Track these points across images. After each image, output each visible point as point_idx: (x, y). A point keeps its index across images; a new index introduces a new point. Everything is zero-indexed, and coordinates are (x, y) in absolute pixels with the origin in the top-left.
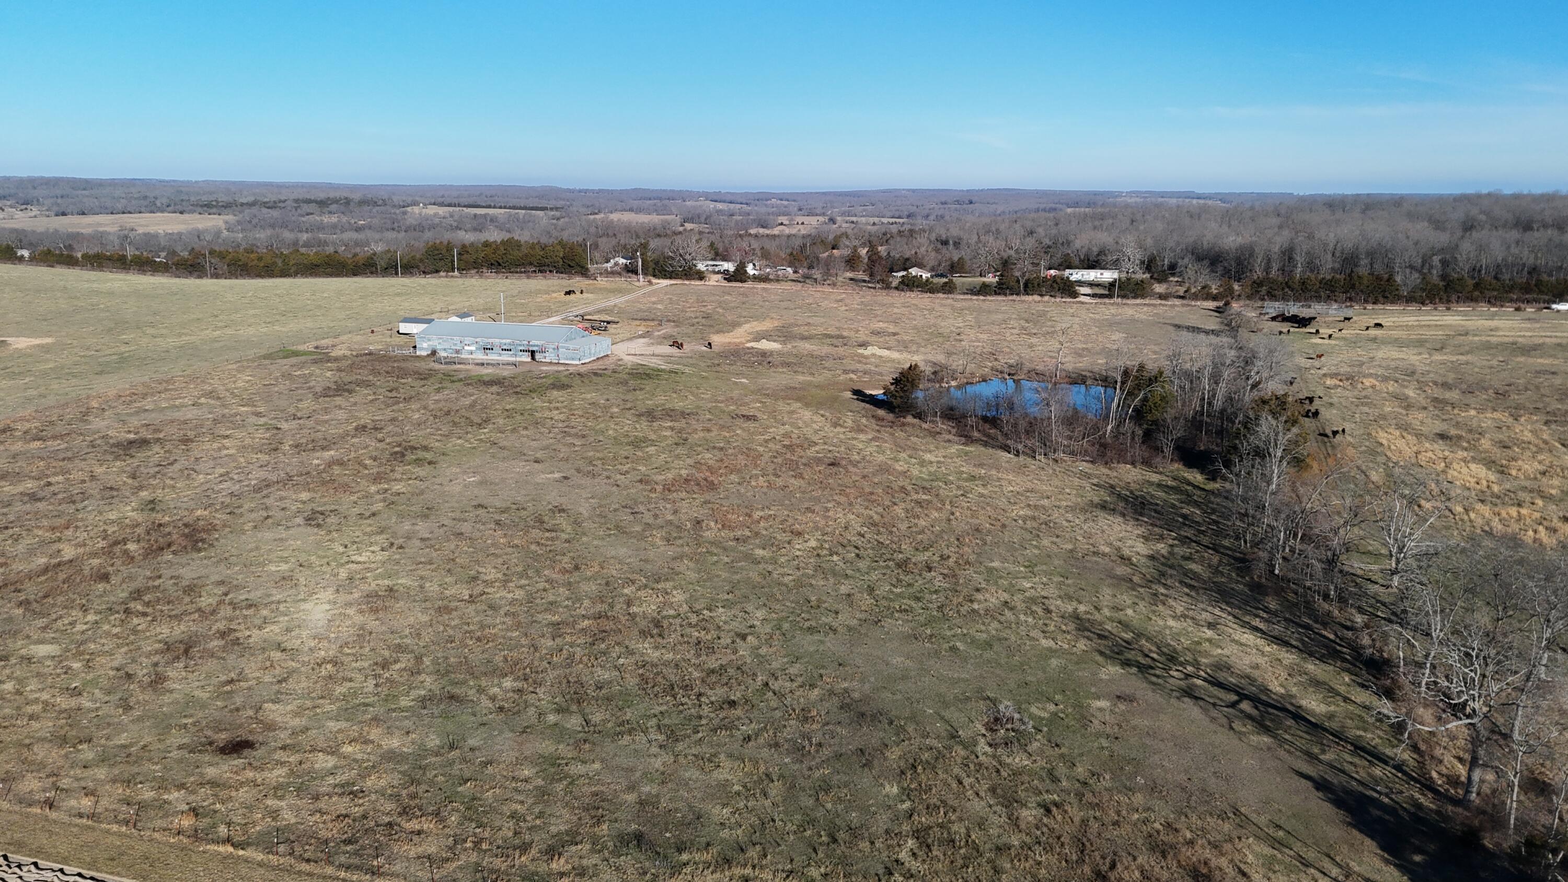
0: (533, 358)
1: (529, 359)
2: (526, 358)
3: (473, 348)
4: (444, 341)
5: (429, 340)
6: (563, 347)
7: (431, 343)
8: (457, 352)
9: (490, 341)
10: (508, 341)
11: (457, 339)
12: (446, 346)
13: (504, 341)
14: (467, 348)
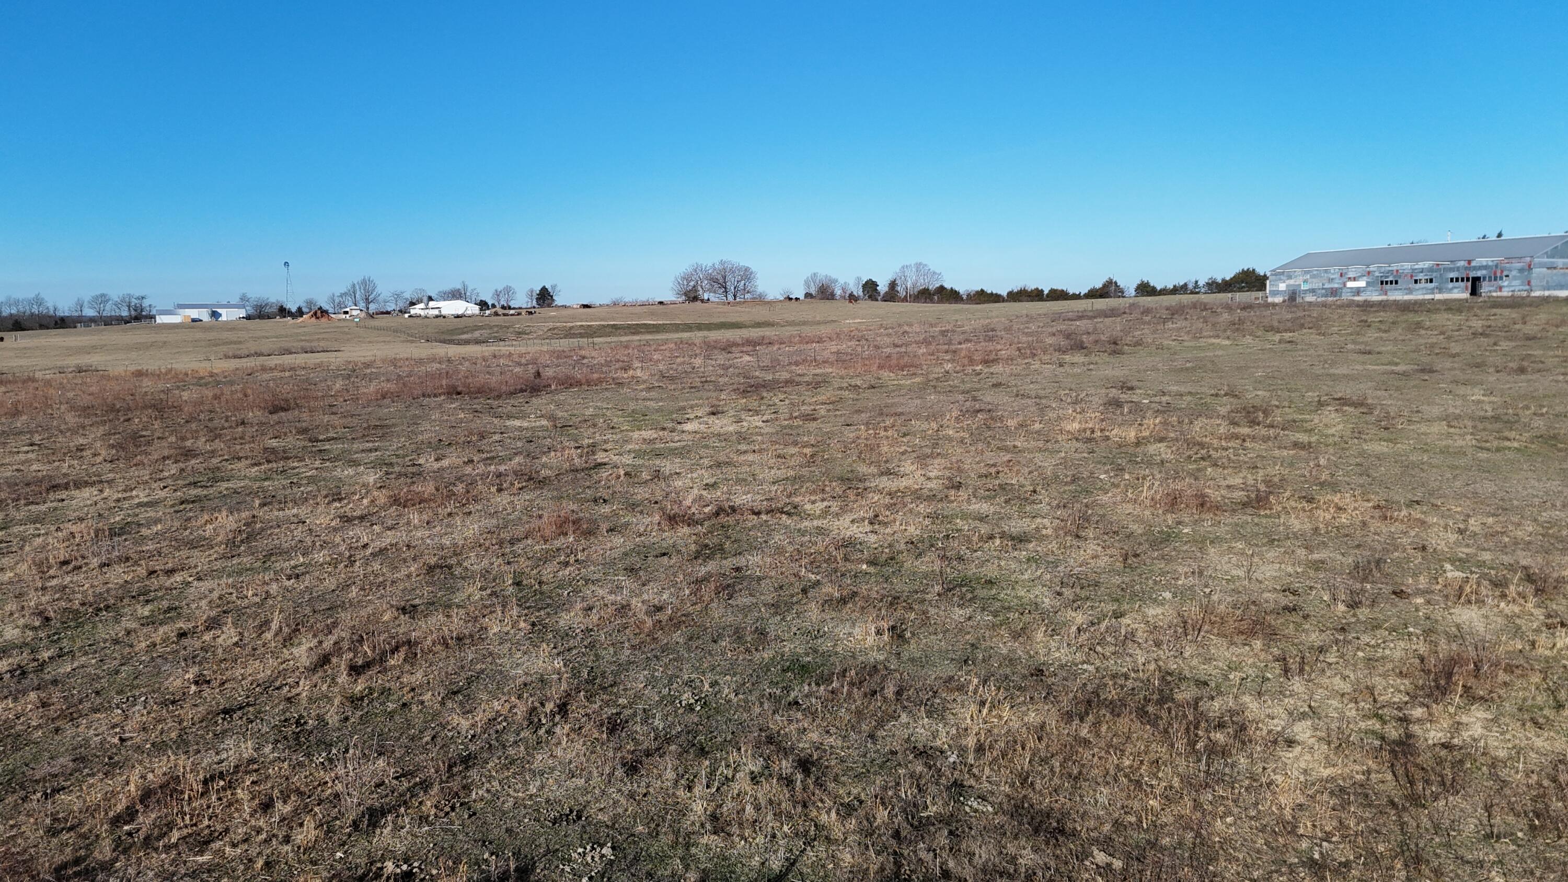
0: (1474, 292)
1: (1466, 295)
2: (1460, 293)
3: (1361, 284)
4: (1313, 277)
5: (1290, 277)
6: (1541, 265)
7: (1292, 282)
8: (1334, 292)
9: (1394, 267)
10: (1426, 264)
11: (1334, 271)
12: (1316, 284)
13: (1421, 265)
14: (1350, 284)
